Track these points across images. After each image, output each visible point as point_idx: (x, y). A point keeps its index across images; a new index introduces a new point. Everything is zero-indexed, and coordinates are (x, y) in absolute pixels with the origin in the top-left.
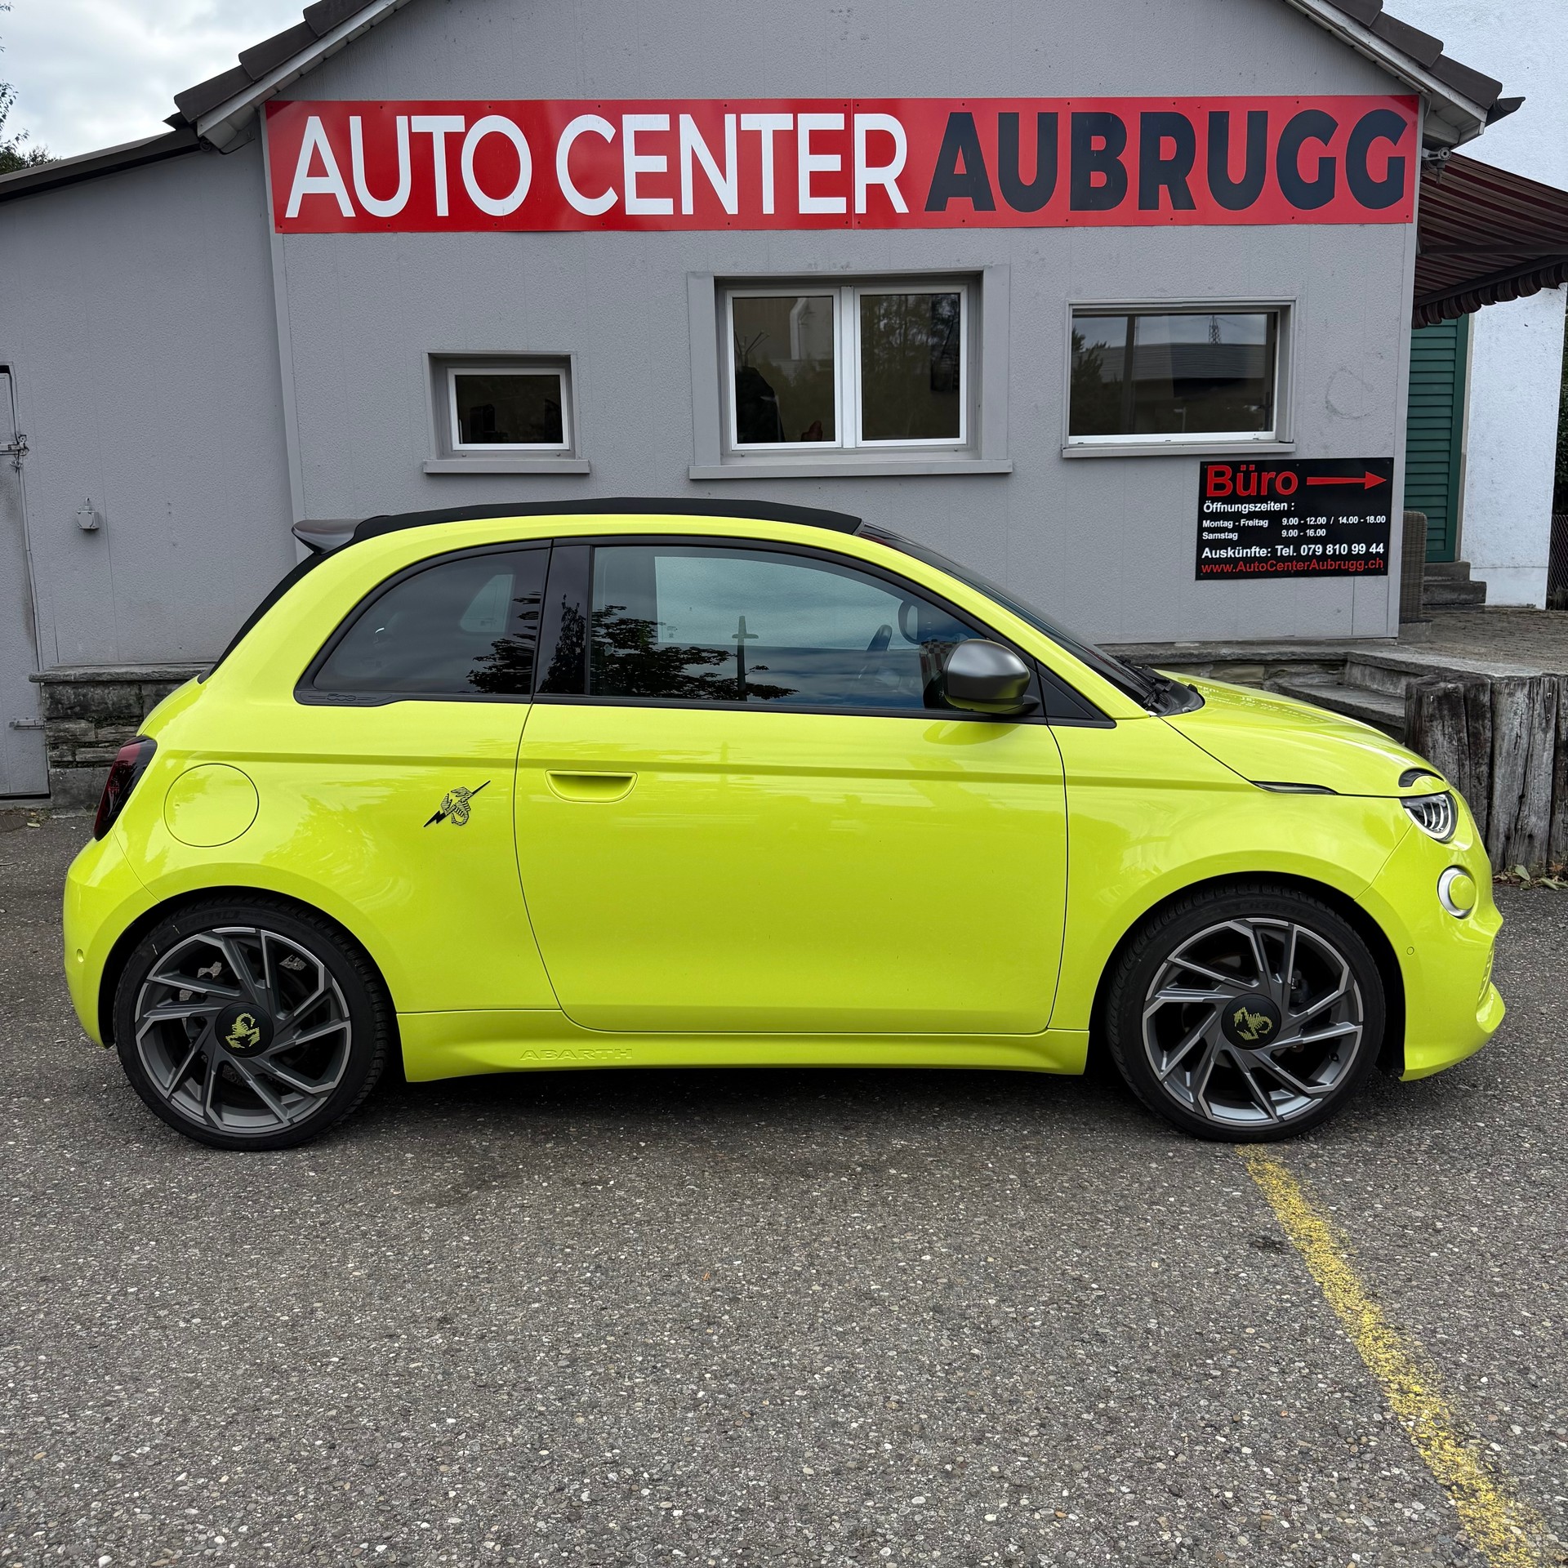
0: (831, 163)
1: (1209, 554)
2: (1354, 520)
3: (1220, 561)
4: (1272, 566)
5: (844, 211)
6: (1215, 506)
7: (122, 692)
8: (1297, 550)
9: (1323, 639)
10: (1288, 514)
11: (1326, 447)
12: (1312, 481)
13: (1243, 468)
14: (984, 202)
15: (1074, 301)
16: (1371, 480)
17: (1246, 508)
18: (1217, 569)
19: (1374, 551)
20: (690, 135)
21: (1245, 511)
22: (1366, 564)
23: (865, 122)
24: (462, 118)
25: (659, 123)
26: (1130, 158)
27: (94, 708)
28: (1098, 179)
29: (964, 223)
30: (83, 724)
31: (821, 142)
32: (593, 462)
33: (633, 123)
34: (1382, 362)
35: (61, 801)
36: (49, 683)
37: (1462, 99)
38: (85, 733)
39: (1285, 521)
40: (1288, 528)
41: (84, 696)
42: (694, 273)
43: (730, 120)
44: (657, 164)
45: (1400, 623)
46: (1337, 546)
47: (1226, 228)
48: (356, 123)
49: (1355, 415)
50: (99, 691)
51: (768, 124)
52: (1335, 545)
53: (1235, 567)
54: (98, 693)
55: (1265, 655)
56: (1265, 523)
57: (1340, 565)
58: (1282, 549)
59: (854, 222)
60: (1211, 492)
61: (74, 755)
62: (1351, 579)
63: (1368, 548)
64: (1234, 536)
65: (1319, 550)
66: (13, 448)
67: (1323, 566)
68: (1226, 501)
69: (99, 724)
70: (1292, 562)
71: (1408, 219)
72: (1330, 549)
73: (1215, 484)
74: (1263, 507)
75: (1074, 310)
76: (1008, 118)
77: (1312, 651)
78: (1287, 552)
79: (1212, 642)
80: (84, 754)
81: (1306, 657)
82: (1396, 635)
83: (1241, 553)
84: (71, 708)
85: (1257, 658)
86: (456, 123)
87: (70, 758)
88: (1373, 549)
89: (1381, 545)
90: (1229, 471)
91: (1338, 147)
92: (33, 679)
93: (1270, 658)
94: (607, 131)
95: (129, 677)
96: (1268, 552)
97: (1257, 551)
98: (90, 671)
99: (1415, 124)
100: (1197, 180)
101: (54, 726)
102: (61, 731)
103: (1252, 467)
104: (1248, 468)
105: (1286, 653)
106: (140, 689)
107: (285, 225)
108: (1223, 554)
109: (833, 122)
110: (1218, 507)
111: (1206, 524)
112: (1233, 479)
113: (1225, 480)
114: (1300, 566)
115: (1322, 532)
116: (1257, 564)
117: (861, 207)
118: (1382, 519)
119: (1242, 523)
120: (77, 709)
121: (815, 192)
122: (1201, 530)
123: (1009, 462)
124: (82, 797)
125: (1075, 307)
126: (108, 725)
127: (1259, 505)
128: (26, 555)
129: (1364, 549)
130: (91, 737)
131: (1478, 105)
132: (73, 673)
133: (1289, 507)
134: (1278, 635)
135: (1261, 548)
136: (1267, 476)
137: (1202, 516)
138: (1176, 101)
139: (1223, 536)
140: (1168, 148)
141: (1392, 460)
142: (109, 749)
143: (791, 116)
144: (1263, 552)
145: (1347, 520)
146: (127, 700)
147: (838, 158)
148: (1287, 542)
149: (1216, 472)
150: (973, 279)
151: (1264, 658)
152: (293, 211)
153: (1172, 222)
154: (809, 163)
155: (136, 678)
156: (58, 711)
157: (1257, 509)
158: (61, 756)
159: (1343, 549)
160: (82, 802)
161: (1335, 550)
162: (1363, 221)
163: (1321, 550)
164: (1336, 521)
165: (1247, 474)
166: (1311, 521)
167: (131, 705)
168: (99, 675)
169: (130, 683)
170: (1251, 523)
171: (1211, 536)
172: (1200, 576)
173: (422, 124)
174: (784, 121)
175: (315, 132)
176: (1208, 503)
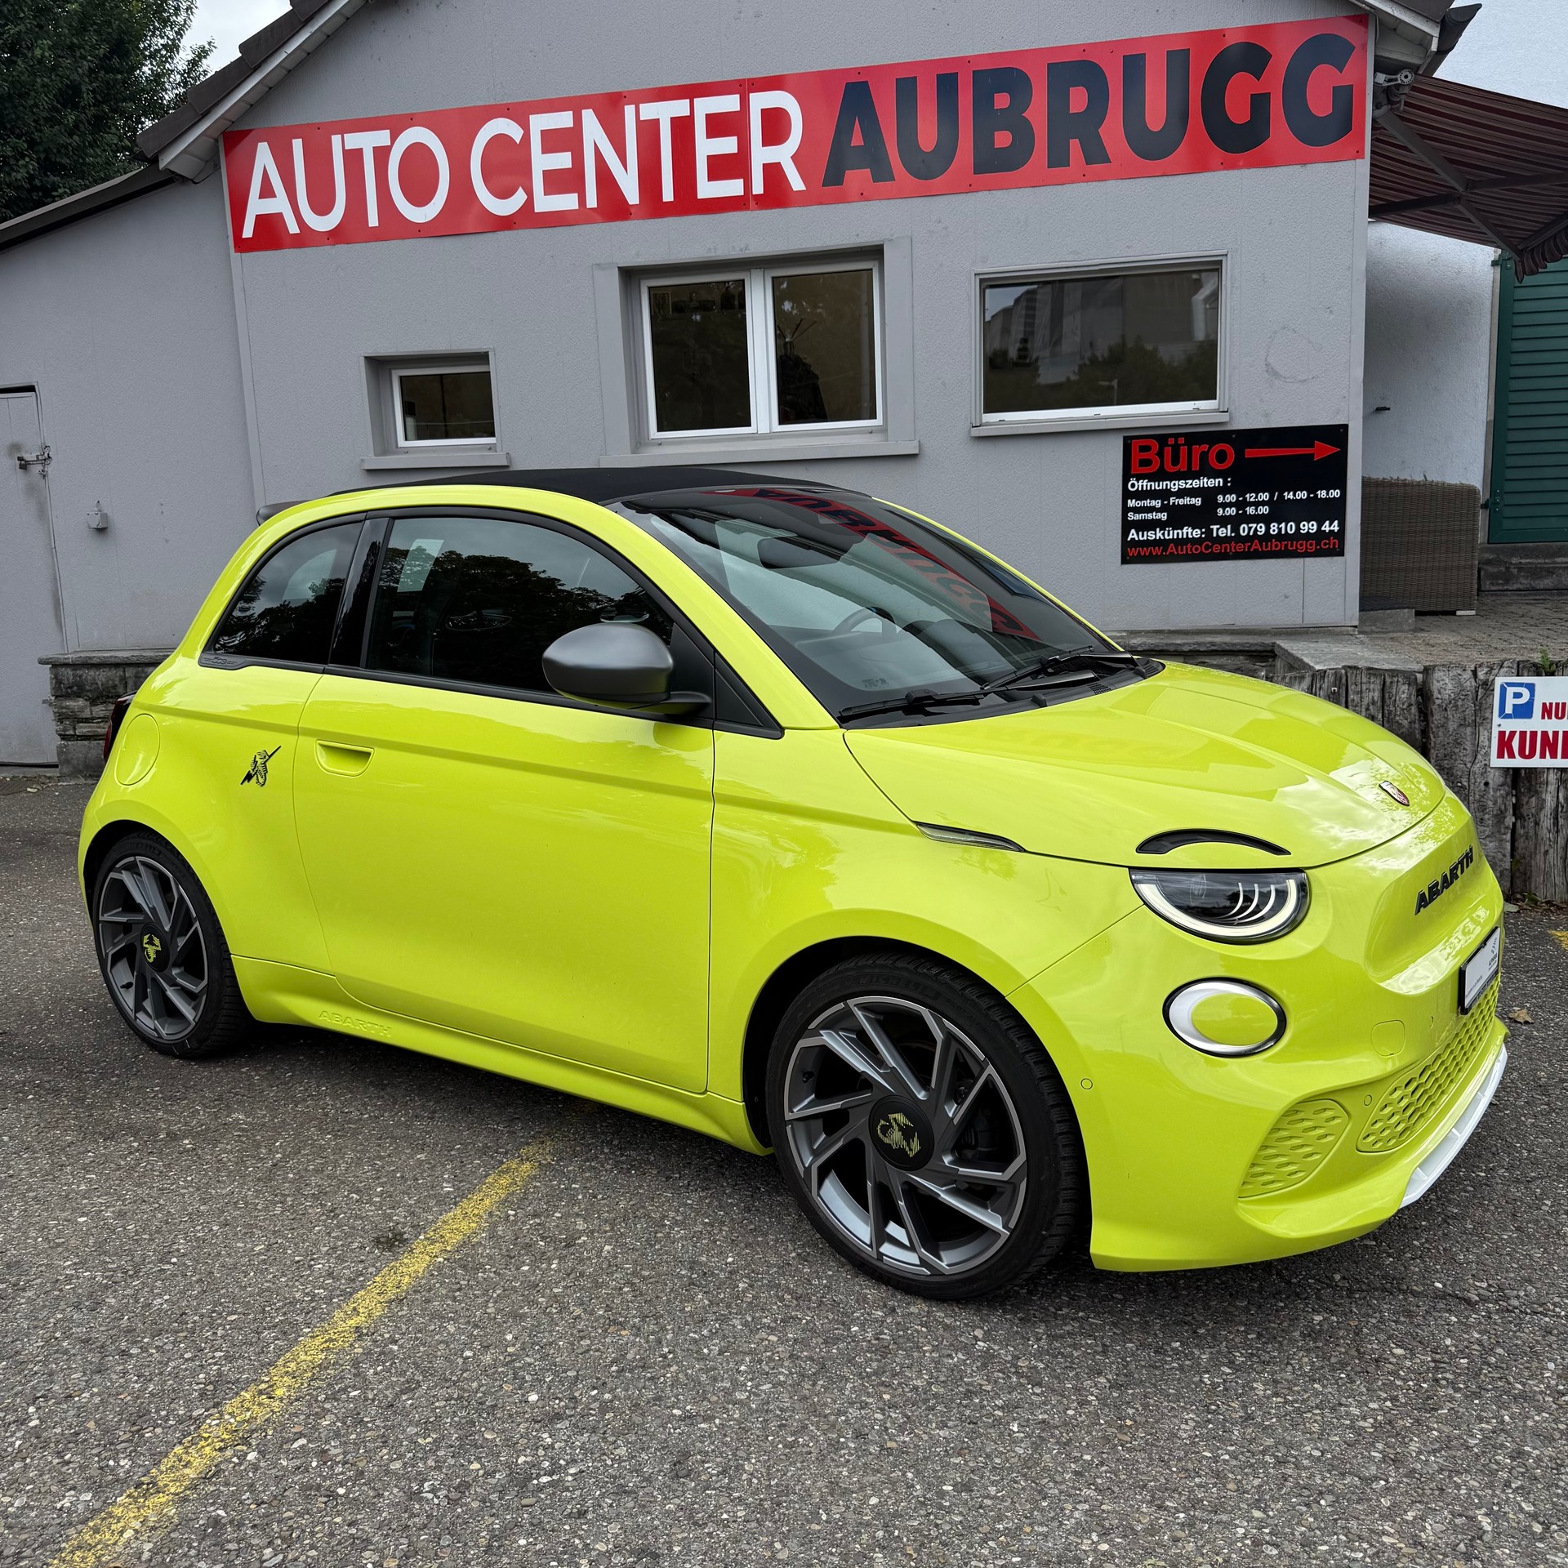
0: (728, 145)
1: (1135, 536)
2: (1302, 495)
3: (1148, 543)
4: (1207, 549)
5: (740, 192)
6: (1140, 484)
7: (110, 674)
8: (1236, 529)
9: (1269, 628)
10: (1224, 490)
11: (1267, 415)
12: (1249, 453)
13: (1171, 441)
14: (882, 173)
15: (980, 270)
16: (1321, 451)
17: (1175, 486)
18: (1145, 551)
19: (1327, 529)
20: (593, 130)
21: (1175, 489)
22: (1318, 543)
23: (760, 101)
24: (387, 132)
25: (564, 120)
26: (1037, 112)
27: (88, 688)
28: (1003, 139)
29: (863, 197)
30: (81, 702)
31: (718, 125)
32: (513, 455)
33: (540, 122)
34: (1332, 317)
35: (65, 770)
36: (56, 665)
37: (1408, 13)
38: (82, 710)
39: (1220, 498)
40: (1224, 505)
41: (80, 677)
42: (598, 265)
43: (629, 110)
44: (563, 160)
45: (1360, 611)
46: (1283, 525)
47: (1145, 180)
48: (297, 145)
49: (1299, 378)
50: (92, 673)
51: (665, 112)
52: (1279, 524)
53: (1165, 550)
54: (90, 674)
55: (1180, 645)
56: (1197, 501)
57: (1286, 545)
58: (1218, 529)
59: (752, 203)
60: (1136, 468)
61: (75, 729)
62: (1300, 561)
63: (1320, 526)
64: (1164, 516)
65: (1261, 529)
66: (40, 457)
67: (1266, 547)
68: (1151, 478)
69: (93, 702)
70: (1230, 544)
71: (1359, 154)
72: (1274, 528)
73: (1141, 461)
74: (1196, 484)
75: (982, 281)
76: (906, 83)
77: (1235, 641)
78: (1225, 532)
79: (1141, 632)
80: (83, 729)
81: (1228, 648)
82: (1356, 623)
83: (1171, 534)
84: (70, 688)
85: (1172, 648)
86: (382, 137)
87: (71, 732)
88: (1326, 527)
89: (1336, 523)
90: (1155, 445)
91: (1274, 81)
92: (42, 662)
93: (1186, 648)
94: (516, 133)
95: (113, 660)
96: (1202, 533)
97: (1188, 532)
98: (83, 655)
99: (1364, 47)
100: (1112, 131)
101: (58, 703)
102: (63, 708)
103: (1182, 440)
104: (1176, 441)
105: (1204, 644)
106: (124, 671)
107: (242, 245)
108: (1151, 535)
109: (729, 103)
110: (1144, 484)
111: (1131, 503)
112: (1161, 454)
113: (1151, 455)
114: (1240, 547)
115: (1264, 510)
116: (1189, 546)
117: (758, 188)
118: (1335, 493)
119: (1172, 502)
120: (75, 688)
121: (713, 176)
122: (1126, 510)
123: (916, 443)
124: (81, 767)
125: (982, 277)
126: (101, 703)
127: (1190, 482)
128: (53, 551)
129: (1315, 527)
130: (87, 714)
131: (1428, 18)
132: (71, 657)
133: (1225, 482)
134: (1216, 623)
135: (1193, 529)
136: (1198, 449)
137: (1127, 495)
138: (1085, 48)
139: (1150, 516)
140: (1078, 100)
141: (1345, 427)
142: (101, 724)
143: (688, 101)
144: (1197, 533)
145: (1294, 495)
146: (113, 681)
147: (734, 140)
148: (1223, 521)
149: (1140, 447)
150: (875, 252)
151: (1180, 649)
152: (248, 232)
153: (1085, 178)
154: (706, 147)
155: (119, 661)
156: (63, 691)
157: (1188, 486)
158: (65, 730)
159: (1291, 528)
160: (80, 772)
161: (1280, 529)
162: (1304, 162)
163: (1263, 529)
164: (1281, 496)
165: (1176, 448)
166: (1251, 497)
167: (116, 685)
168: (90, 658)
169: (117, 665)
170: (1181, 502)
171: (1138, 517)
172: (1126, 559)
173: (354, 140)
174: (680, 108)
175: (264, 157)
176: (1133, 481)
